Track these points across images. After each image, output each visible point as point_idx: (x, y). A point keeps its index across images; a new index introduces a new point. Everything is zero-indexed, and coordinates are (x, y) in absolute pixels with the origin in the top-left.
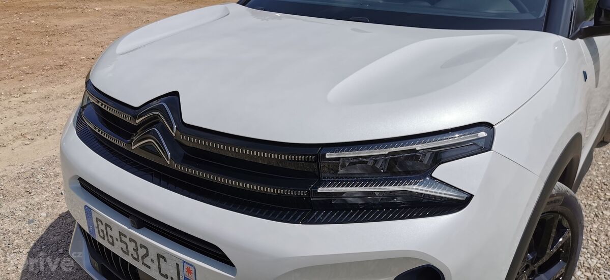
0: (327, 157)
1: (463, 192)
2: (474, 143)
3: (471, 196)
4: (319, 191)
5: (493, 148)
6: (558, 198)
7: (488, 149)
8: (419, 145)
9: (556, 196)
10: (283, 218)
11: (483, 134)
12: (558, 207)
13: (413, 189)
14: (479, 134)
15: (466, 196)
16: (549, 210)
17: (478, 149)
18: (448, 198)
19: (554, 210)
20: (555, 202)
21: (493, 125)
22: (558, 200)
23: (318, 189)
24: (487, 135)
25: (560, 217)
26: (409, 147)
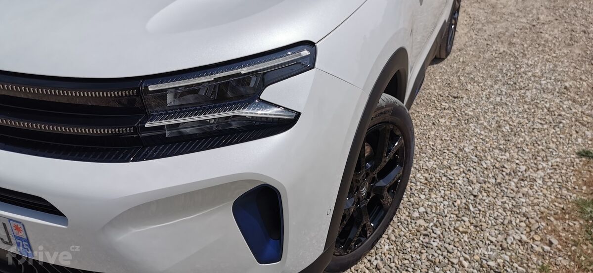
0: (150, 89)
1: (292, 111)
2: (297, 62)
3: (299, 114)
4: (146, 126)
5: (316, 65)
6: (387, 109)
7: (312, 66)
8: (244, 69)
9: (385, 108)
10: (105, 158)
11: (305, 53)
12: (388, 118)
13: (243, 113)
14: (301, 53)
15: (295, 114)
16: (381, 121)
17: (303, 68)
18: (279, 119)
19: (385, 120)
20: (385, 113)
21: (315, 44)
22: (388, 111)
23: (145, 123)
24: (309, 53)
25: (391, 127)
26: (234, 71)
